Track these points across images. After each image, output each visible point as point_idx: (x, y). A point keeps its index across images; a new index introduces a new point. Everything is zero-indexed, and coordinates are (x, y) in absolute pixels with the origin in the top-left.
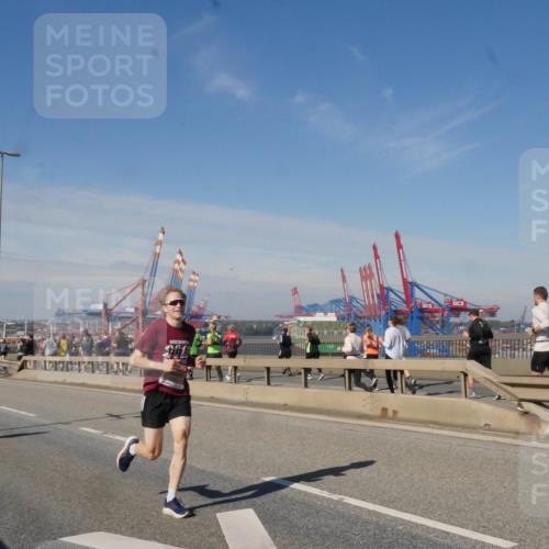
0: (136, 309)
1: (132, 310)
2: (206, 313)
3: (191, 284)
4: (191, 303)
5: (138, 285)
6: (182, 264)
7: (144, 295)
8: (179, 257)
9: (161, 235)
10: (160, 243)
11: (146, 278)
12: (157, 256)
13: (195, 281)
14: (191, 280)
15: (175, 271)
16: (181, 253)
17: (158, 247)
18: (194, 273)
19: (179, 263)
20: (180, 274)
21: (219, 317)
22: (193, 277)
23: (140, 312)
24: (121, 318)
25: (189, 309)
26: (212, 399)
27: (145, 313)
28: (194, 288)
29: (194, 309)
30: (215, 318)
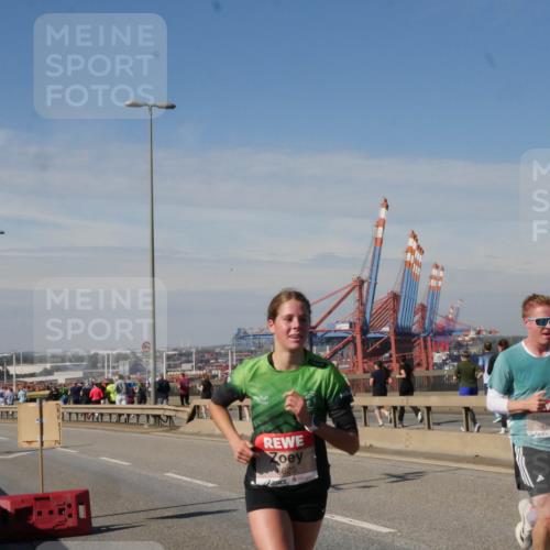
0: (351, 324)
1: (346, 326)
2: (458, 327)
3: (433, 283)
4: (434, 312)
5: (354, 288)
6: (417, 253)
7: (361, 302)
8: (412, 243)
9: (383, 210)
10: (381, 223)
11: (364, 278)
12: (379, 242)
13: (441, 279)
14: (431, 277)
15: (408, 265)
16: (415, 237)
17: (381, 229)
18: (437, 267)
19: (412, 252)
20: (416, 269)
21: (479, 333)
22: (435, 272)
23: (358, 329)
24: (329, 340)
25: (431, 322)
26: (477, 459)
27: (365, 330)
28: (439, 288)
29: (439, 321)
30: (472, 334)
